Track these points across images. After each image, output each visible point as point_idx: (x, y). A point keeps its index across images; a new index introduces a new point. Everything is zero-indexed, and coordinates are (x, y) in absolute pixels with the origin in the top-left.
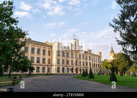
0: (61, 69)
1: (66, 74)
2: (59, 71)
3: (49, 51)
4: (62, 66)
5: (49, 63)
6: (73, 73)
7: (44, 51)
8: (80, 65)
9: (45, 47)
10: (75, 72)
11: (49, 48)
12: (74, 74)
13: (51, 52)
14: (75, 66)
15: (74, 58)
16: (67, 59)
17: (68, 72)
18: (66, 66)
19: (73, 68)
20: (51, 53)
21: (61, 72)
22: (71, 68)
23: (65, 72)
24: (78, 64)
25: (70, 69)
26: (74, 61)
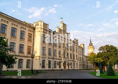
0: (47, 62)
1: (53, 70)
2: (43, 67)
3: (29, 33)
4: (48, 58)
5: (29, 53)
6: (60, 69)
7: (22, 33)
8: (68, 58)
9: (25, 27)
10: (62, 68)
11: (30, 29)
12: (62, 70)
13: (33, 36)
14: (63, 59)
15: (62, 48)
16: (54, 49)
17: (55, 67)
18: (53, 59)
19: (61, 61)
20: (32, 38)
21: (47, 68)
22: (59, 61)
23: (52, 67)
24: (66, 56)
25: (58, 63)
26: (62, 53)
